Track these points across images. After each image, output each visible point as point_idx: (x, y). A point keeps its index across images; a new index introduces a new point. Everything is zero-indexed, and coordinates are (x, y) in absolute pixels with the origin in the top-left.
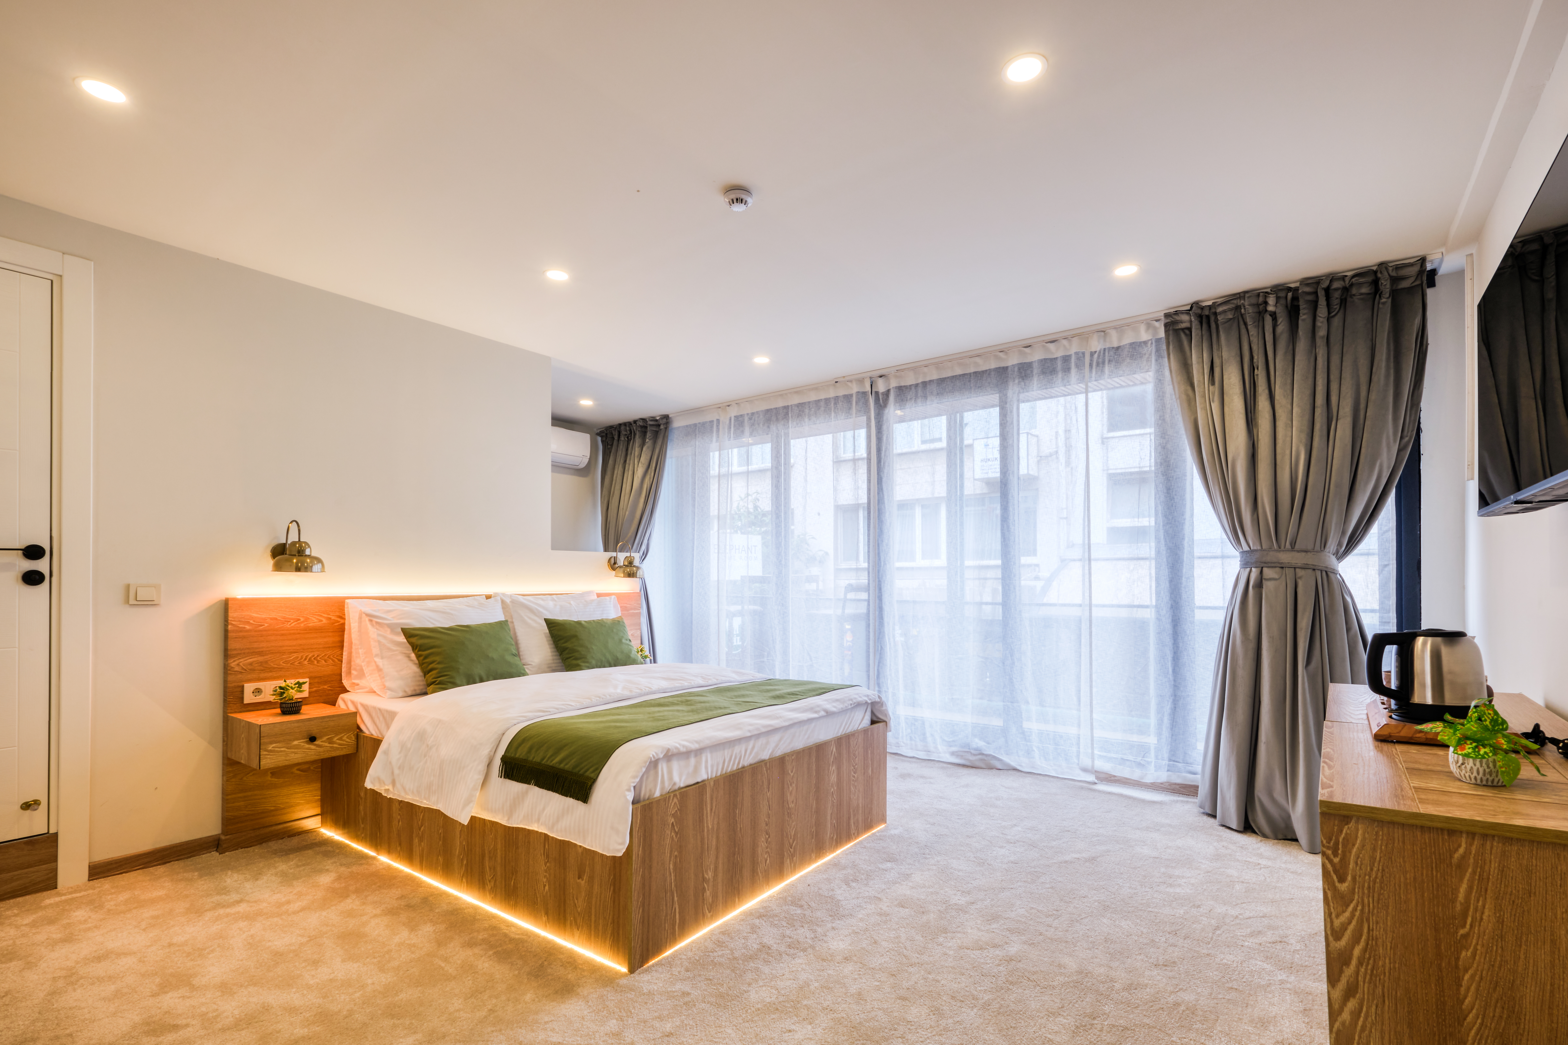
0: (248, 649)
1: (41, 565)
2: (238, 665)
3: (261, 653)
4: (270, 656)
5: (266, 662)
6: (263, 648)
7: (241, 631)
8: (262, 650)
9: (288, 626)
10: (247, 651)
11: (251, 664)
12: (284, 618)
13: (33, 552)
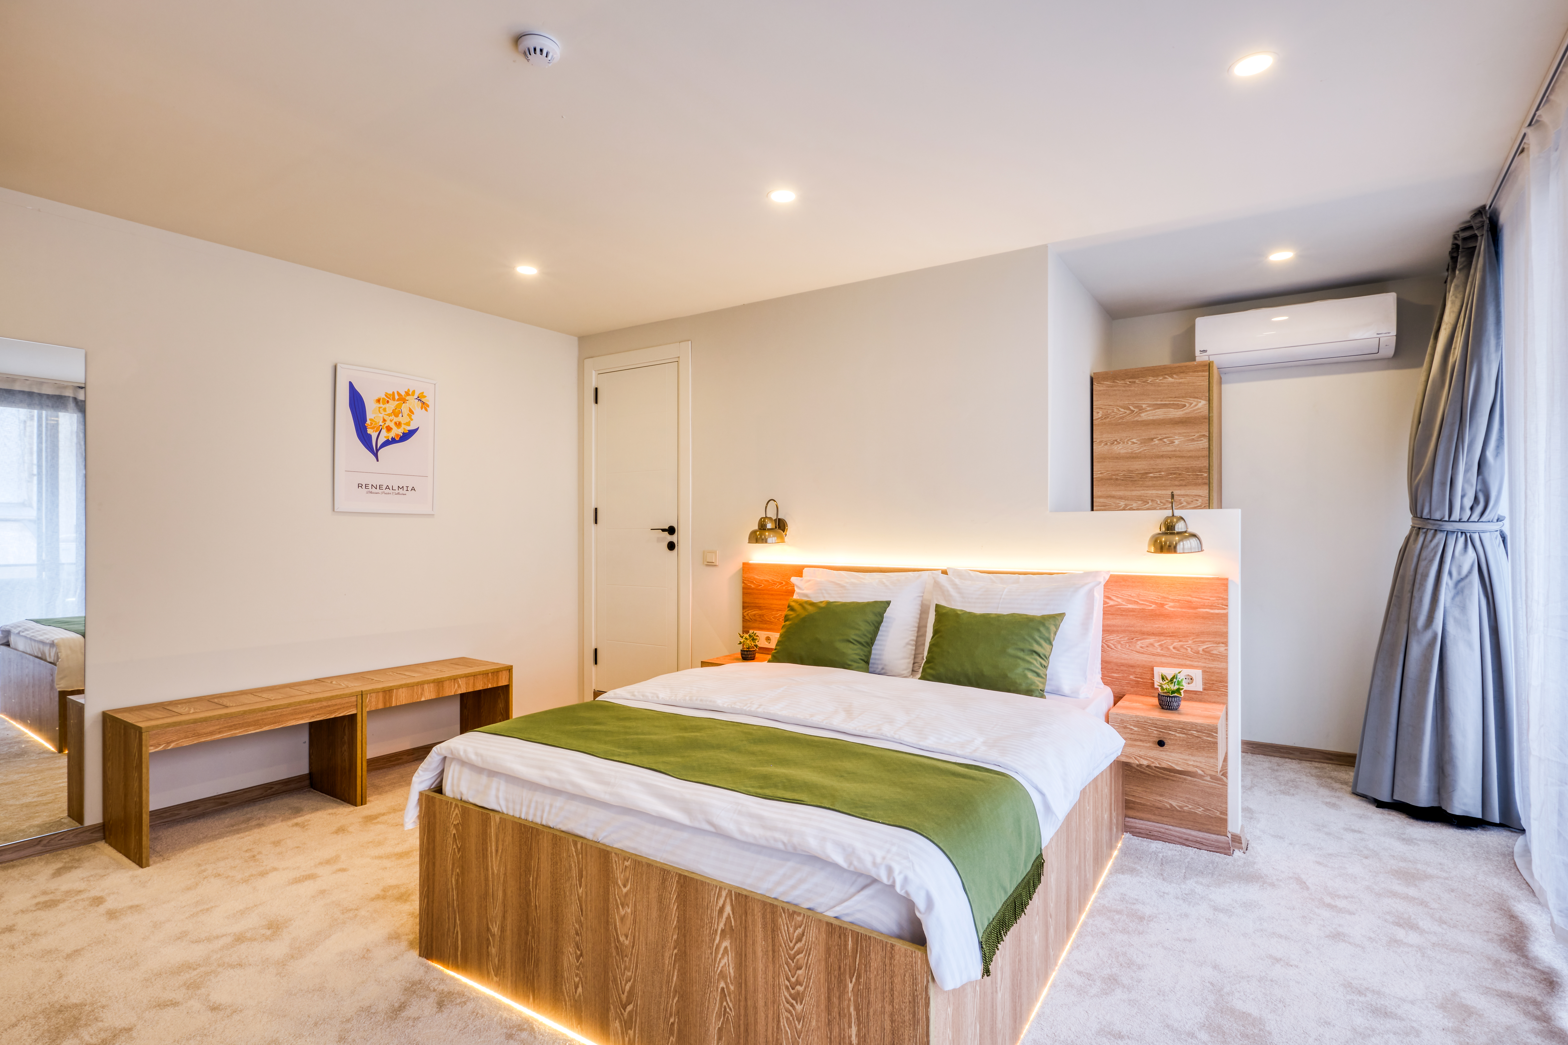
0: (753, 603)
1: (673, 538)
2: (748, 615)
3: (760, 608)
4: (765, 611)
5: (763, 615)
6: (761, 603)
7: (749, 589)
8: (760, 605)
9: (776, 587)
10: (752, 605)
11: (754, 615)
12: (773, 581)
13: (671, 530)
